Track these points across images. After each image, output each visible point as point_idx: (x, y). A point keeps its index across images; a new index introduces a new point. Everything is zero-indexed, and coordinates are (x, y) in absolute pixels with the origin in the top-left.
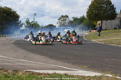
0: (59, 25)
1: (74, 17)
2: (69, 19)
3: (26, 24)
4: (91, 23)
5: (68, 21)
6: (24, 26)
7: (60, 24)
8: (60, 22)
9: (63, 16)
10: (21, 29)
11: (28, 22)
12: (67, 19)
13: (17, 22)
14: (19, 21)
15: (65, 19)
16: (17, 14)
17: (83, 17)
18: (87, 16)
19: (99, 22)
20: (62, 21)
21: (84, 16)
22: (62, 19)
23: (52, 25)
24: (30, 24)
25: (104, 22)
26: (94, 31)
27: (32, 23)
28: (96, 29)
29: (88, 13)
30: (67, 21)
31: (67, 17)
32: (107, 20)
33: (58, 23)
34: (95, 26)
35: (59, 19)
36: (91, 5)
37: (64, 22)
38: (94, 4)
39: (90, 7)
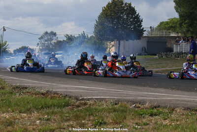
0: (41, 48)
1: (67, 35)
2: (57, 38)
5: (56, 41)
7: (42, 46)
8: (43, 43)
9: (46, 33)
12: (54, 38)
15: (50, 39)
17: (82, 35)
19: (112, 43)
20: (46, 41)
21: (84, 34)
22: (46, 38)
30: (54, 41)
31: (55, 34)
32: (127, 40)
33: (38, 44)
35: (41, 38)
36: (102, 14)
37: (49, 42)
38: (107, 13)
39: (100, 17)
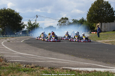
0: (59, 27)
1: (73, 19)
2: (69, 21)
3: (28, 25)
4: (90, 25)
6: (26, 27)
8: (60, 24)
9: (63, 18)
10: (23, 30)
11: (29, 24)
12: (67, 21)
13: (20, 23)
14: (22, 22)
15: (65, 21)
16: (20, 16)
18: (87, 18)
19: (98, 24)
20: (62, 23)
21: (83, 19)
22: (62, 21)
23: (52, 26)
24: (32, 25)
25: (103, 24)
26: (94, 33)
27: (34, 24)
28: (95, 30)
29: (88, 15)
30: (67, 23)
31: (67, 19)
32: (106, 23)
33: (58, 25)
34: (94, 28)
35: (60, 21)
36: (91, 8)
37: (64, 23)
38: (94, 7)
39: (90, 10)
